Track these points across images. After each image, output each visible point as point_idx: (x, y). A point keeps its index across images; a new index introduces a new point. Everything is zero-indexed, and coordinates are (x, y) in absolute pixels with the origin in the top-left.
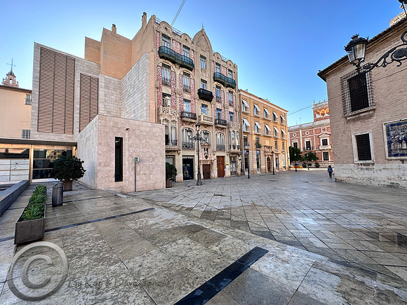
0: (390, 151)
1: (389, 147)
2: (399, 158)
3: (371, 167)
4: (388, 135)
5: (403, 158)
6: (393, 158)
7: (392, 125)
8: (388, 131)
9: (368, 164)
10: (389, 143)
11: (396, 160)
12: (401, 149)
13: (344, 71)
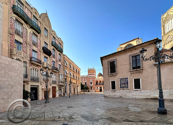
0: (120, 87)
1: (120, 85)
3: (115, 91)
4: (120, 82)
7: (121, 79)
8: (120, 80)
9: (114, 91)
10: (120, 84)
11: (122, 89)
12: (123, 86)
13: (109, 59)
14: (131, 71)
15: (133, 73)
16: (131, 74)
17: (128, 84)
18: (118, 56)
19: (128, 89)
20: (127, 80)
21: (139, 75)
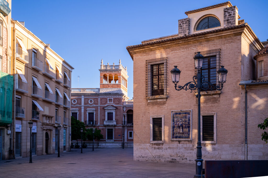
1: (173, 130)
2: (178, 139)
3: (161, 146)
4: (173, 121)
5: (180, 139)
6: (175, 139)
8: (173, 118)
9: (159, 144)
10: (173, 127)
11: (176, 141)
12: (179, 133)
13: (149, 56)
14: (196, 96)
17: (189, 127)
18: (171, 52)
19: (189, 141)
20: (188, 116)
21: (213, 107)
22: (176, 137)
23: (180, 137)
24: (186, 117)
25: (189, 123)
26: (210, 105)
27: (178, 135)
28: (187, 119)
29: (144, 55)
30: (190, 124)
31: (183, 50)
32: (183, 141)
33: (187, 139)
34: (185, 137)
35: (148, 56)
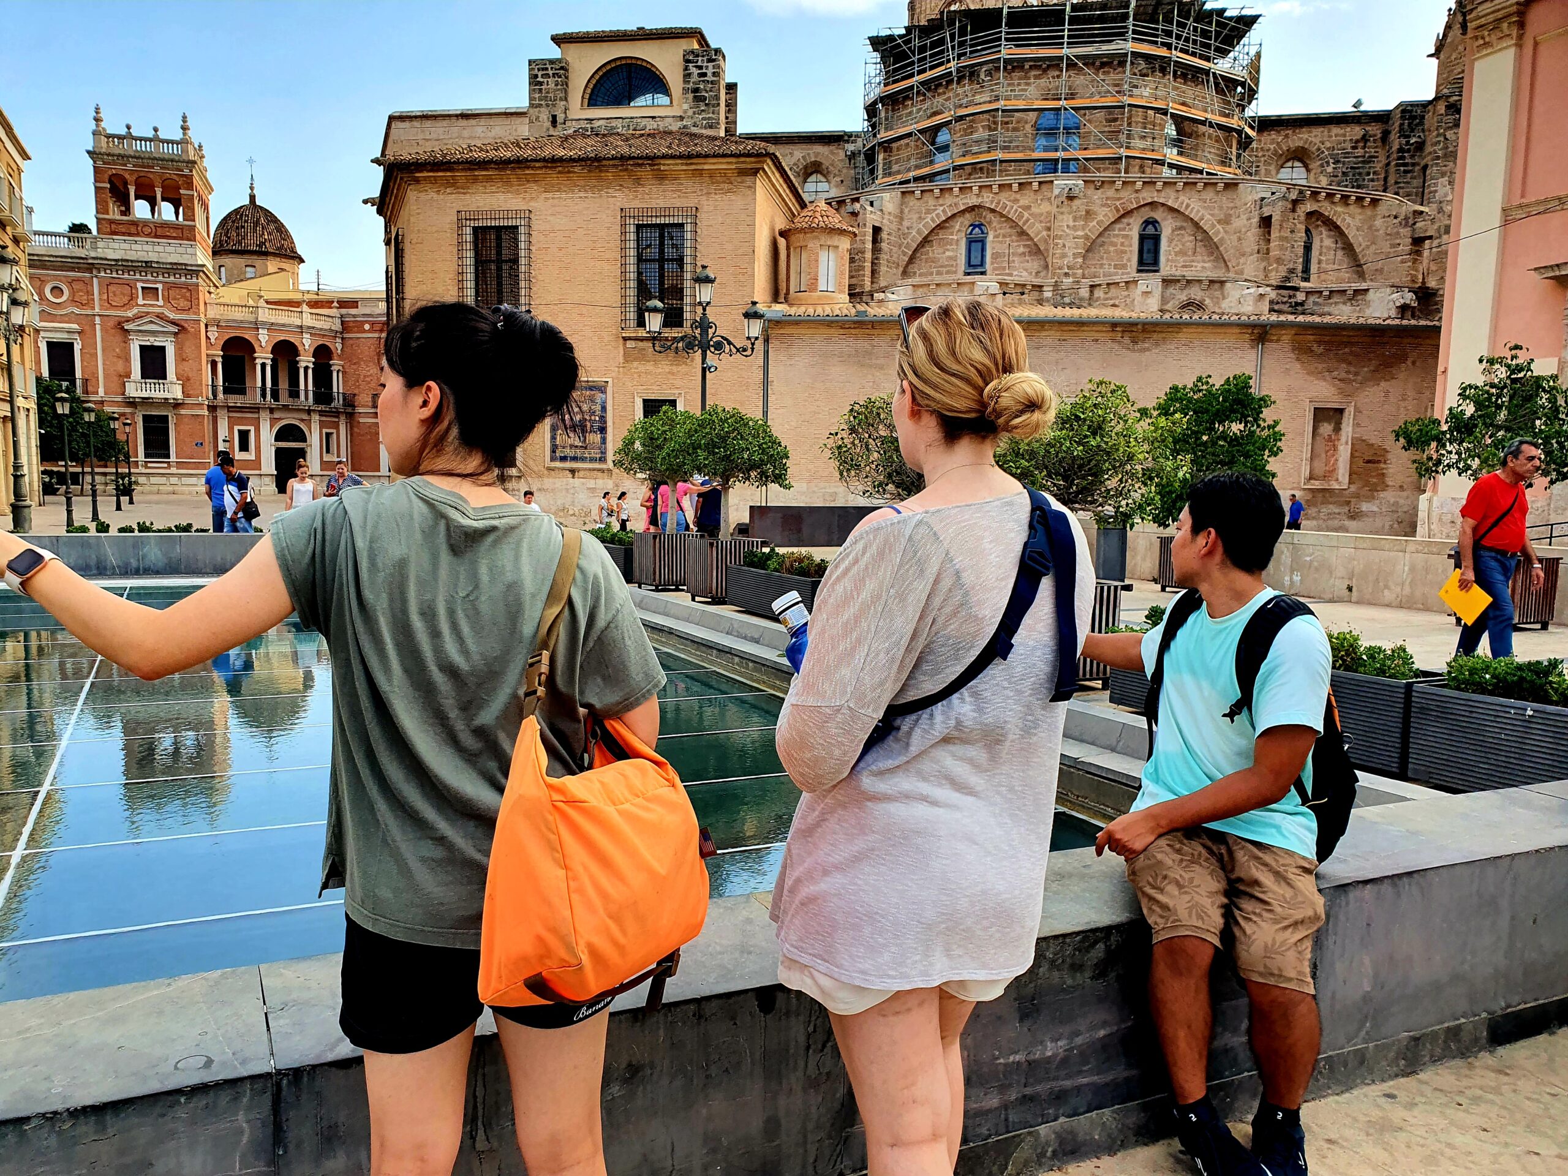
0: (553, 450)
1: (553, 438)
2: (568, 465)
5: (574, 465)
6: (558, 464)
10: (555, 428)
11: (564, 469)
12: (571, 446)
13: (468, 196)
14: (625, 339)
15: (642, 357)
16: (628, 357)
17: (603, 430)
18: (544, 195)
19: (602, 471)
20: (599, 397)
21: (673, 374)
22: (563, 459)
23: (574, 459)
24: (592, 400)
25: (603, 419)
26: (667, 369)
27: (569, 452)
28: (599, 407)
29: (448, 190)
30: (605, 422)
31: (582, 194)
32: (585, 469)
33: (597, 466)
34: (592, 460)
35: (462, 196)
